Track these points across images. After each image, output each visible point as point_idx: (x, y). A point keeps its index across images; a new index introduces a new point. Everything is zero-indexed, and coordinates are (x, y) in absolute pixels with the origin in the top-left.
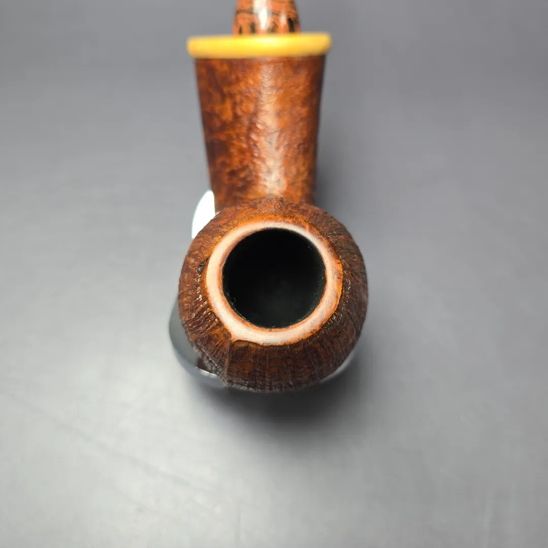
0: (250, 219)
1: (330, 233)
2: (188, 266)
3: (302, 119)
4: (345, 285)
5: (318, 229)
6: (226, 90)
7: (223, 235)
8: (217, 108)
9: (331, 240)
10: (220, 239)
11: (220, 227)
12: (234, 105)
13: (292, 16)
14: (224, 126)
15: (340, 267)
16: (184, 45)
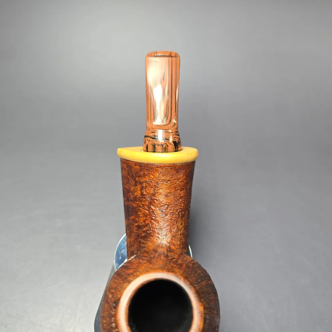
0: (147, 272)
1: (196, 282)
2: (107, 299)
3: (181, 198)
4: (205, 320)
5: (189, 281)
6: (137, 179)
7: (129, 282)
8: (132, 188)
9: (197, 288)
10: (128, 285)
11: (129, 275)
12: (142, 188)
13: (177, 140)
14: (135, 199)
15: (202, 308)
16: (116, 151)
